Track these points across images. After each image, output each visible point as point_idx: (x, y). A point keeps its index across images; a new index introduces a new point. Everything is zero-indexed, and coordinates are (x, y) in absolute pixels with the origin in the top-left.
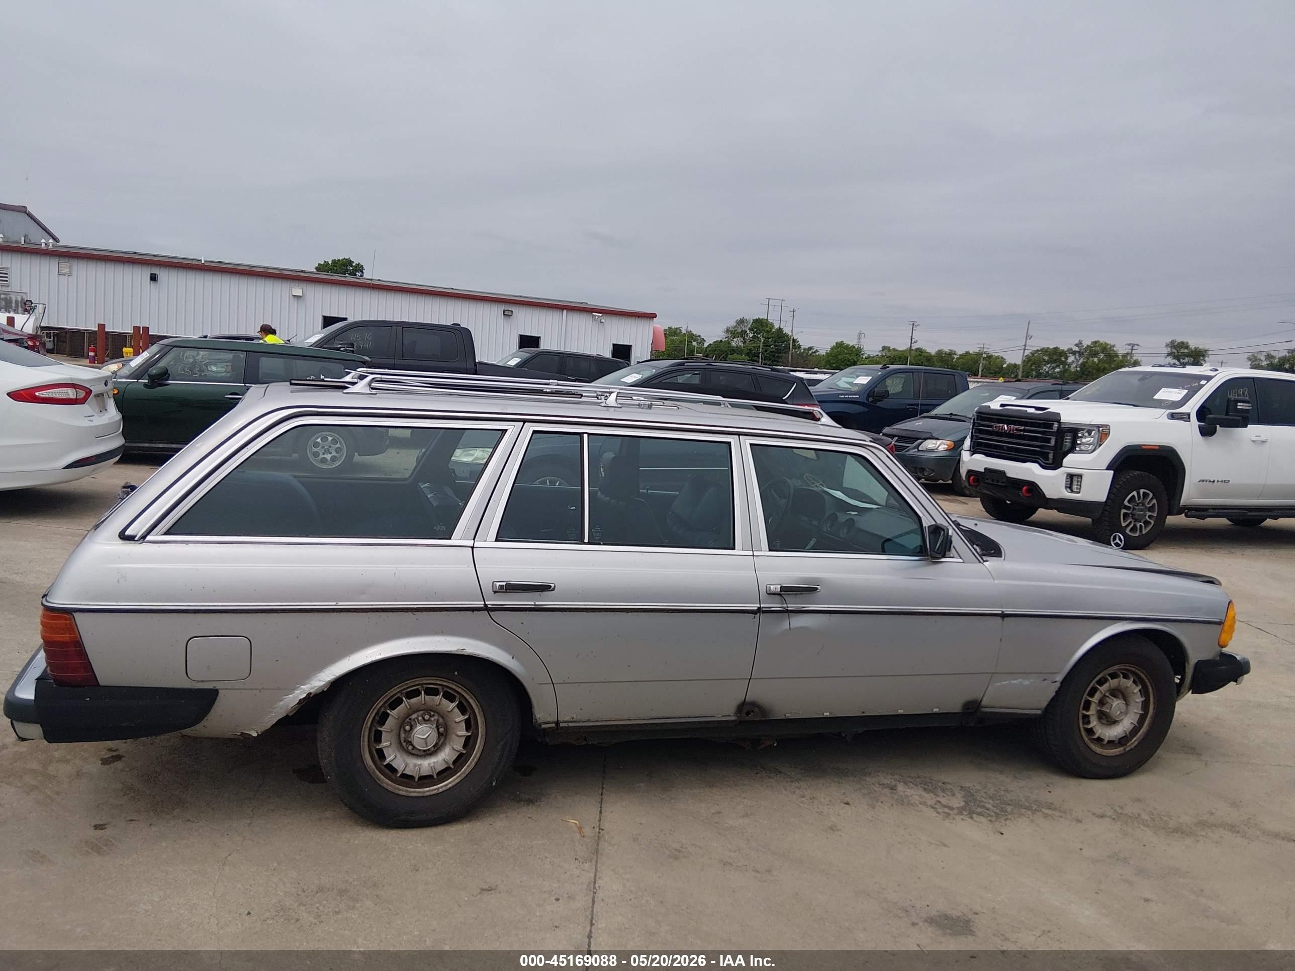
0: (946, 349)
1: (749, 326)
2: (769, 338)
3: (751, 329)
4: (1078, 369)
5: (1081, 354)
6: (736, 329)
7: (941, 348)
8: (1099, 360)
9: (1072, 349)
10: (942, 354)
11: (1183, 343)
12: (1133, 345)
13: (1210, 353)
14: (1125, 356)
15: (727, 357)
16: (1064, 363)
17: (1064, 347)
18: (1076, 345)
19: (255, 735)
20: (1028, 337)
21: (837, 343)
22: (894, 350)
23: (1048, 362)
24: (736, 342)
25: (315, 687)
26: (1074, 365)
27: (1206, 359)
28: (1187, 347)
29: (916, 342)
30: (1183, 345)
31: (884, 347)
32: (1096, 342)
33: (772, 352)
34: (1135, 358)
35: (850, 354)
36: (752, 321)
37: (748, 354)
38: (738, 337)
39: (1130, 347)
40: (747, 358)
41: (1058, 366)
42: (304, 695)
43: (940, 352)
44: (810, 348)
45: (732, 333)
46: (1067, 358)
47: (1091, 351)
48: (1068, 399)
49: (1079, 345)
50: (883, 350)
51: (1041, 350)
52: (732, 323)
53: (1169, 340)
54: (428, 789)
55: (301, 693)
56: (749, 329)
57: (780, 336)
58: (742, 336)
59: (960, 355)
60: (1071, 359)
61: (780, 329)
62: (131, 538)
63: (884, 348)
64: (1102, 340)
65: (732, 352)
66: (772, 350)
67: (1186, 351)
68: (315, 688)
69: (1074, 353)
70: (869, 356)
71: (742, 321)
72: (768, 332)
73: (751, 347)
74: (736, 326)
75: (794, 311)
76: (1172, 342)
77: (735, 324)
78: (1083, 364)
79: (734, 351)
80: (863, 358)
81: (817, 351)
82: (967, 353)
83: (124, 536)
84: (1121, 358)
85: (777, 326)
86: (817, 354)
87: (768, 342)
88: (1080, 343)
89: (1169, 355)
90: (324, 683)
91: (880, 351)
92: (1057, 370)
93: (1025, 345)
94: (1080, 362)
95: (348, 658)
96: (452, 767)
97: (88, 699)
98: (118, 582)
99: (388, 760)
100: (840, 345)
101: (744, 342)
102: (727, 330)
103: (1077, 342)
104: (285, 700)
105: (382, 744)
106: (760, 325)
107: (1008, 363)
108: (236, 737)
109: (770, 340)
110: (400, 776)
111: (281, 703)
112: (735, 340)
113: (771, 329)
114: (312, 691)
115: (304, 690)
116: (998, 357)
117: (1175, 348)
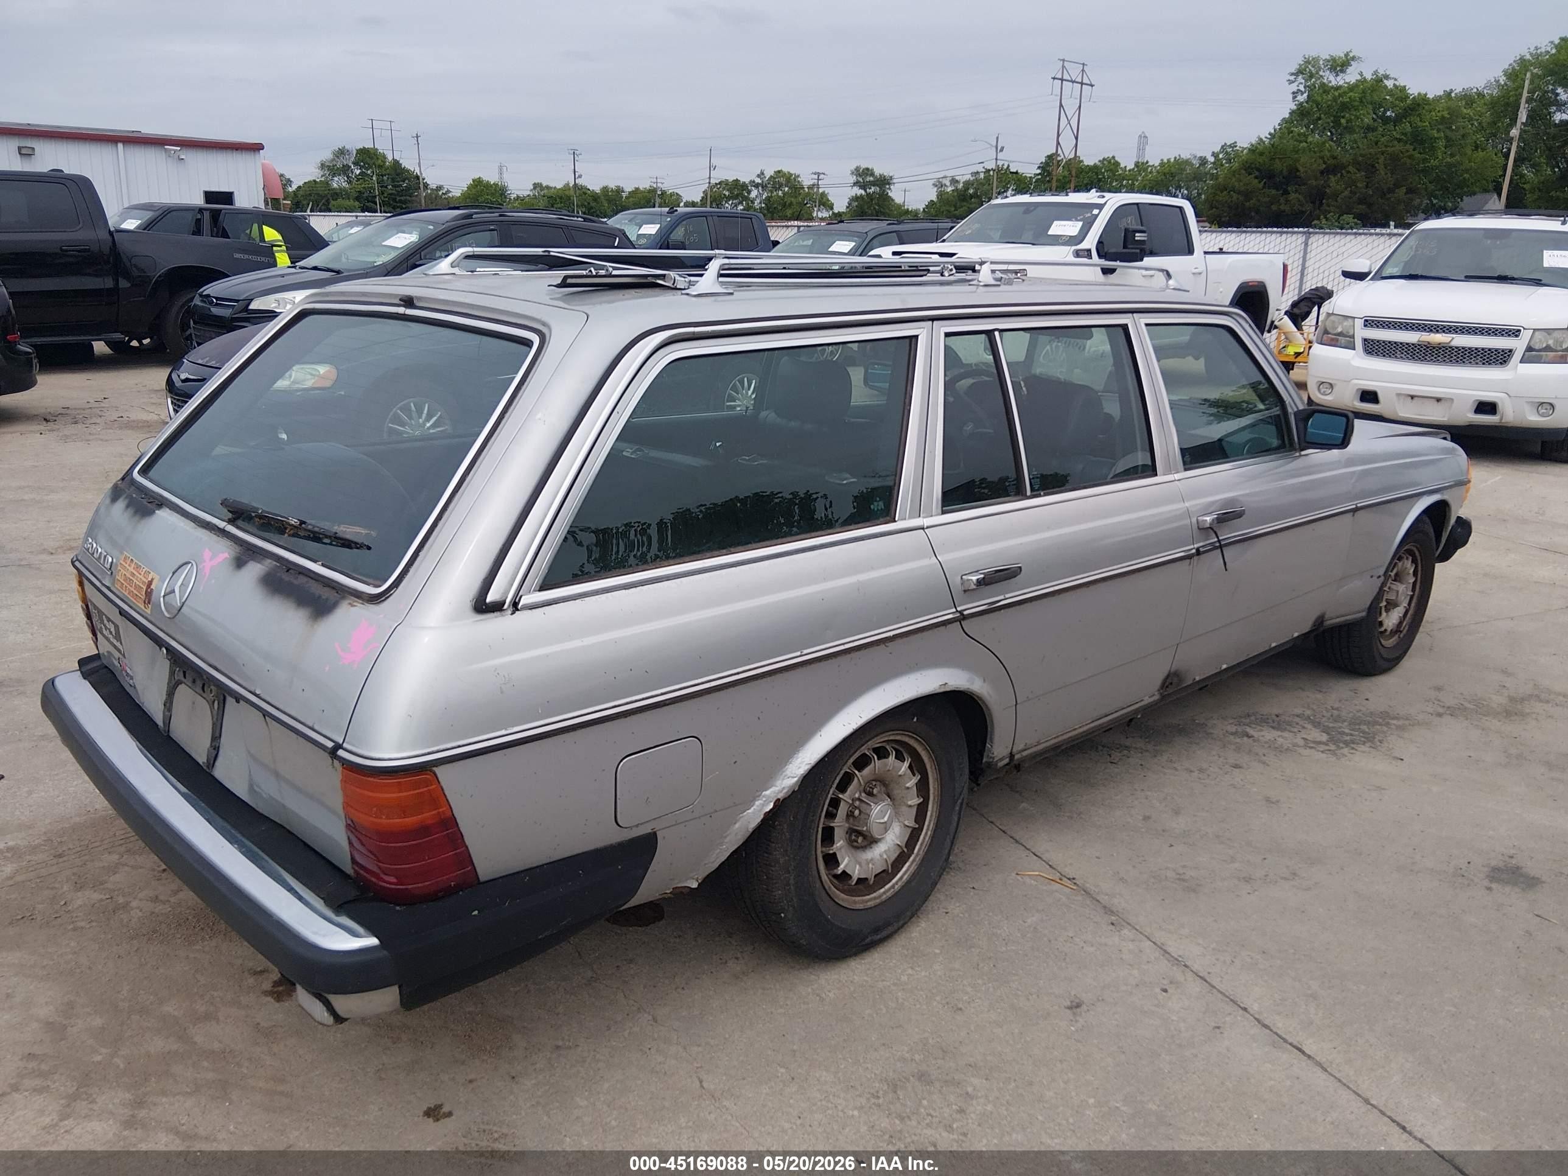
0: (612, 185)
1: (352, 159)
2: (382, 176)
3: (355, 163)
4: (763, 205)
5: (764, 187)
6: (335, 163)
7: (605, 184)
8: (784, 194)
9: (754, 182)
10: (608, 191)
11: (868, 169)
12: (819, 174)
13: (895, 181)
14: (810, 187)
15: (329, 203)
16: (746, 199)
17: (745, 179)
18: (758, 176)
19: (695, 885)
20: (712, 168)
21: (474, 181)
22: (548, 187)
23: (728, 198)
24: (338, 182)
25: (784, 788)
26: (758, 201)
27: (892, 187)
28: (872, 174)
29: (580, 176)
30: (868, 172)
31: (535, 184)
32: (779, 172)
33: (391, 194)
34: (821, 190)
35: (493, 194)
36: (355, 152)
37: (357, 199)
38: (340, 175)
39: (816, 177)
40: (357, 203)
41: (741, 203)
42: (771, 806)
43: (605, 189)
44: (439, 188)
45: (331, 169)
46: (749, 192)
47: (775, 183)
48: (944, 241)
49: (761, 175)
50: (535, 188)
51: (720, 183)
52: (327, 155)
53: (853, 167)
54: (882, 890)
55: (764, 804)
56: (354, 163)
57: (397, 171)
58: (345, 174)
59: (630, 192)
60: (754, 193)
61: (396, 163)
62: (497, 607)
63: (536, 186)
64: (785, 170)
65: (336, 197)
66: (390, 192)
67: (872, 179)
68: (785, 791)
69: (757, 186)
70: (518, 197)
71: (341, 152)
72: (380, 167)
73: (360, 188)
74: (333, 160)
75: (417, 137)
76: (857, 169)
77: (332, 156)
78: (768, 199)
79: (337, 194)
80: (510, 199)
81: (448, 191)
82: (637, 189)
83: (483, 606)
84: (806, 190)
85: (390, 158)
86: (450, 195)
87: (383, 180)
88: (762, 173)
89: (855, 184)
90: (796, 779)
91: (531, 190)
92: (741, 207)
93: (710, 178)
94: (764, 197)
95: (819, 733)
96: (905, 850)
97: (476, 913)
98: (502, 692)
99: (842, 867)
100: (478, 183)
101: (350, 182)
102: (322, 164)
103: (759, 173)
104: (742, 819)
105: (835, 846)
106: (368, 157)
107: (684, 201)
108: (666, 896)
109: (385, 178)
110: (856, 884)
111: (737, 826)
112: (336, 179)
113: (384, 162)
114: (779, 796)
115: (769, 797)
116: (672, 195)
117: (860, 176)
